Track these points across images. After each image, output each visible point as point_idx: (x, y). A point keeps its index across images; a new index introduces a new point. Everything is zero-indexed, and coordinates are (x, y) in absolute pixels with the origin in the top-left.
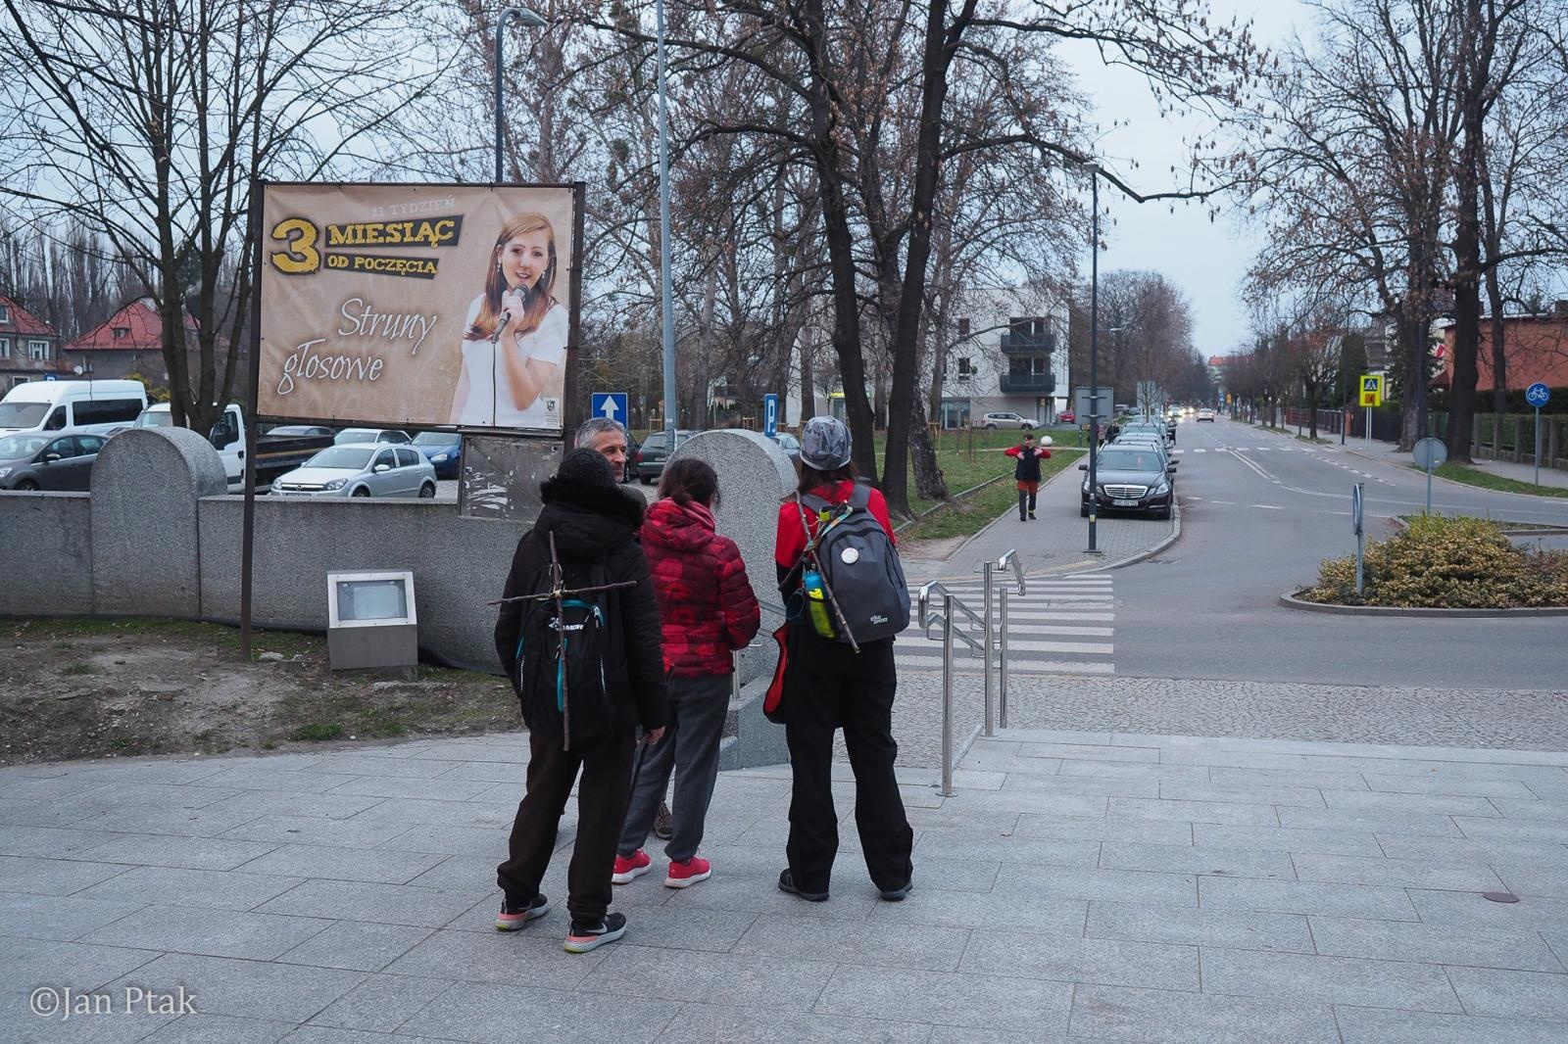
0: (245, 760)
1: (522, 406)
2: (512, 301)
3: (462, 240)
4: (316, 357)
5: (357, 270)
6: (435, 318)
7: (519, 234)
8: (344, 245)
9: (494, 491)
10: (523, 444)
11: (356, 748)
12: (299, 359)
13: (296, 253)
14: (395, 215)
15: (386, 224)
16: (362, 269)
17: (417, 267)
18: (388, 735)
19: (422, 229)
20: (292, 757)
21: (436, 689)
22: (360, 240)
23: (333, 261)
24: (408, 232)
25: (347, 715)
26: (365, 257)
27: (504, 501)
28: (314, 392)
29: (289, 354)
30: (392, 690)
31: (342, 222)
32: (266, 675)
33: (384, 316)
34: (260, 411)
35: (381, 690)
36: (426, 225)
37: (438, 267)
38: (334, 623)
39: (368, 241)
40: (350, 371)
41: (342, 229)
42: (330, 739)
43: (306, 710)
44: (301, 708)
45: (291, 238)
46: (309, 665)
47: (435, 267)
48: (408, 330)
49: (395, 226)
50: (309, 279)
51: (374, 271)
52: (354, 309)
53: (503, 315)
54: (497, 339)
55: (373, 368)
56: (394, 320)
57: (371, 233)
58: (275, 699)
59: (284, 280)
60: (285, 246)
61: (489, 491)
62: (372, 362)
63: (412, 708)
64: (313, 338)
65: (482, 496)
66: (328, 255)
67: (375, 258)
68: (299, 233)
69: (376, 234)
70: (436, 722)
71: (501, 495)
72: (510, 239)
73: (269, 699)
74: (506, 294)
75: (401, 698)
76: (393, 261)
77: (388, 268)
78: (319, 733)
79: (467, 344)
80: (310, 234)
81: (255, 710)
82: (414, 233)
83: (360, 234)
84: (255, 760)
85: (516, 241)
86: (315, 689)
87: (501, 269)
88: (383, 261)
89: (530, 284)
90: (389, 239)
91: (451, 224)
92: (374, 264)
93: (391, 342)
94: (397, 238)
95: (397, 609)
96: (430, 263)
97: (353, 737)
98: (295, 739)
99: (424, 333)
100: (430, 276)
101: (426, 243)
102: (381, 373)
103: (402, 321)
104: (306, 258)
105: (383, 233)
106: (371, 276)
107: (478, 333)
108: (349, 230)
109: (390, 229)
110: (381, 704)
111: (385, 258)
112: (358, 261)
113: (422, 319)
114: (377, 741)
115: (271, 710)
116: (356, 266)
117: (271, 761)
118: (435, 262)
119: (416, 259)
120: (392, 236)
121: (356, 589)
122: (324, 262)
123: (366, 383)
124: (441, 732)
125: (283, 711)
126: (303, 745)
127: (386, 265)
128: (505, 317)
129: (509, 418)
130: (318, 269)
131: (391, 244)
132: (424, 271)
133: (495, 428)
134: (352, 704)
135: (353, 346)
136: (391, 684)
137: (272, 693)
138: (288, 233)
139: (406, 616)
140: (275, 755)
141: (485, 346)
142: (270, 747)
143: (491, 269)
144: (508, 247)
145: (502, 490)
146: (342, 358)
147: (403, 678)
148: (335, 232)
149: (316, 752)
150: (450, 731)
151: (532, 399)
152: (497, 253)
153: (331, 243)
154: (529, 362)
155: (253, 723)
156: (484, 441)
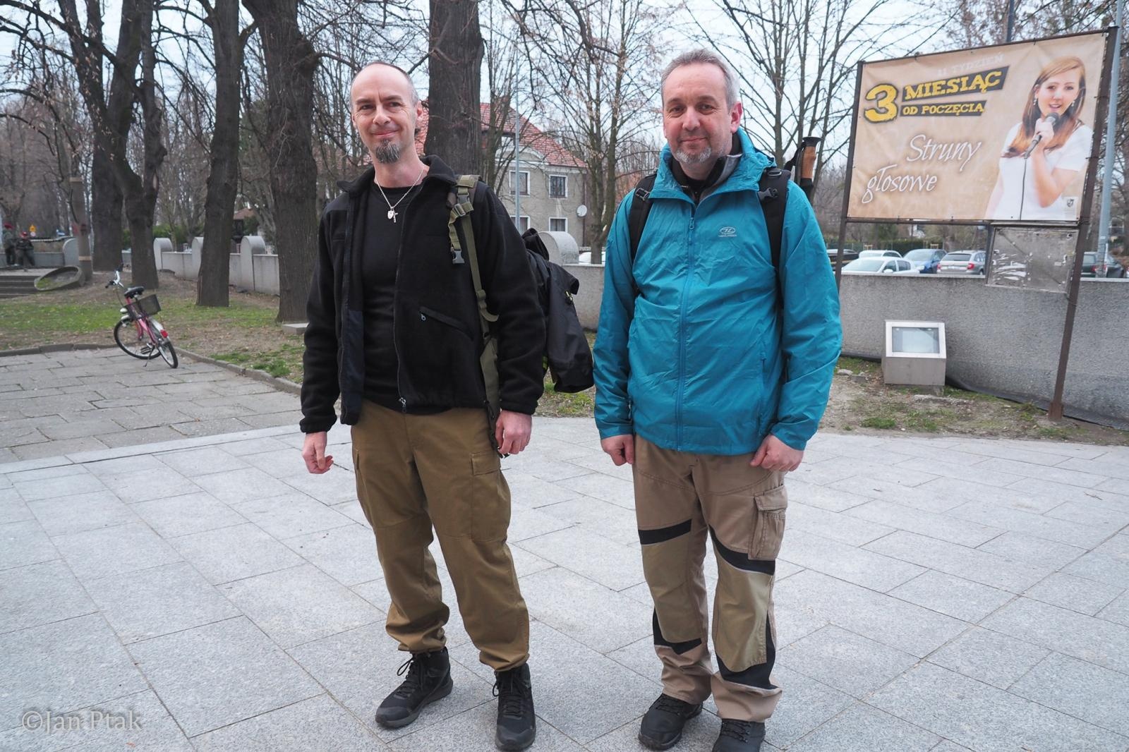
0: (834, 435)
1: (1044, 204)
2: (1044, 127)
3: (1007, 85)
4: (889, 177)
5: (924, 115)
6: (980, 144)
7: (1055, 74)
8: (916, 99)
9: (1016, 267)
10: (1043, 232)
11: (906, 437)
12: (878, 179)
13: (881, 108)
14: (955, 73)
15: (947, 80)
16: (927, 114)
17: (969, 108)
18: (928, 431)
19: (976, 79)
20: (864, 438)
21: (959, 404)
22: (928, 95)
23: (906, 111)
24: (964, 83)
25: (898, 414)
26: (930, 105)
27: (1023, 274)
28: (886, 201)
29: (871, 176)
30: (927, 401)
31: (915, 83)
32: (843, 383)
33: (941, 146)
34: (850, 214)
35: (919, 400)
36: (979, 77)
37: (986, 107)
38: (889, 353)
39: (933, 94)
40: (913, 185)
41: (915, 88)
42: (887, 428)
43: (870, 407)
44: (867, 407)
45: (879, 98)
46: (870, 379)
47: (983, 106)
48: (957, 155)
49: (954, 81)
50: (889, 125)
51: (936, 114)
52: (918, 143)
53: (1036, 137)
54: (1029, 155)
55: (930, 182)
56: (948, 147)
57: (936, 88)
58: (850, 399)
59: (872, 127)
60: (874, 104)
61: (1011, 267)
62: (930, 177)
63: (943, 414)
64: (889, 165)
65: (1005, 270)
66: (903, 107)
67: (937, 105)
68: (884, 94)
69: (940, 88)
70: (961, 425)
71: (1021, 270)
72: (1047, 79)
73: (846, 398)
74: (1039, 121)
75: (934, 407)
76: (951, 106)
77: (946, 112)
78: (879, 424)
79: (1003, 161)
80: (892, 94)
81: (837, 404)
82: (969, 84)
83: (927, 89)
84: (840, 436)
85: (1051, 81)
86: (874, 395)
87: (1037, 102)
88: (943, 107)
89: (1060, 112)
90: (949, 91)
91: (998, 74)
92: (936, 110)
93: (944, 163)
94: (956, 89)
95: (932, 347)
96: (980, 105)
97: (903, 429)
98: (864, 426)
99: (970, 155)
100: (979, 114)
101: (978, 90)
102: (935, 185)
103: (954, 148)
104: (887, 110)
105: (945, 87)
106: (933, 118)
107: (1013, 152)
108: (920, 88)
109: (950, 83)
110: (920, 409)
111: (944, 104)
112: (925, 109)
113: (970, 146)
114: (920, 434)
115: (848, 406)
116: (923, 113)
117: (850, 438)
118: (983, 103)
119: (969, 103)
120: (952, 88)
121: (905, 333)
122: (901, 112)
123: (923, 193)
124: (965, 433)
125: (855, 407)
126: (870, 430)
127: (945, 109)
128: (1037, 139)
129: (1033, 213)
130: (896, 117)
131: (950, 94)
132: (974, 111)
133: (1020, 221)
134: (901, 408)
135: (916, 168)
136: (927, 397)
137: (848, 395)
138: (877, 95)
139: (939, 352)
140: (852, 434)
141: (1018, 161)
142: (848, 429)
143: (1029, 103)
144: (1044, 85)
145: (1022, 266)
146: (907, 177)
147: (934, 394)
148: (910, 91)
149: (879, 436)
150: (971, 433)
151: (1054, 198)
152: (1035, 90)
153: (906, 98)
154: (1054, 171)
155: (837, 412)
156: (1010, 232)
